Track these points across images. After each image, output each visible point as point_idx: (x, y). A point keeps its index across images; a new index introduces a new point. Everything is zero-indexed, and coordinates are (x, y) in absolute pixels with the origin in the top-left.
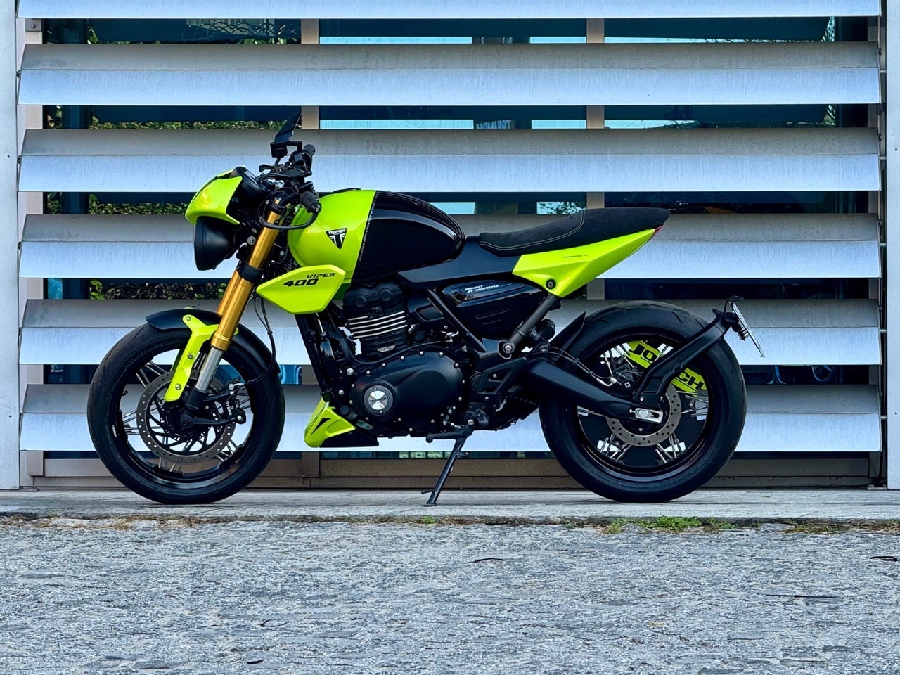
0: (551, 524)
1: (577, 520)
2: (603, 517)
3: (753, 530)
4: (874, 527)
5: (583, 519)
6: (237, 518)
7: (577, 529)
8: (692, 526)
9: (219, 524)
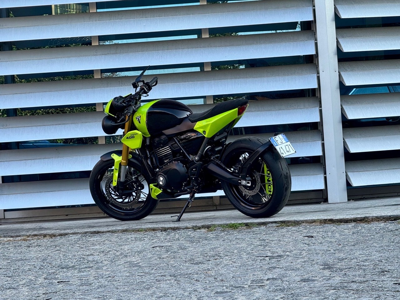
0: (188, 229)
1: (198, 227)
2: (208, 225)
3: (265, 227)
4: (311, 223)
5: (200, 226)
6: (69, 234)
7: (198, 230)
8: (242, 226)
9: (62, 237)
